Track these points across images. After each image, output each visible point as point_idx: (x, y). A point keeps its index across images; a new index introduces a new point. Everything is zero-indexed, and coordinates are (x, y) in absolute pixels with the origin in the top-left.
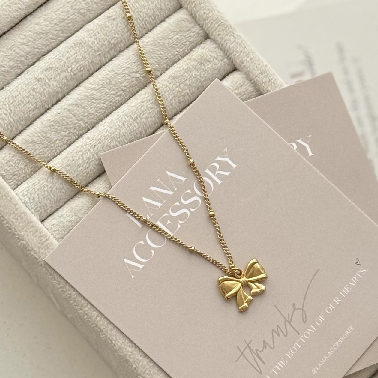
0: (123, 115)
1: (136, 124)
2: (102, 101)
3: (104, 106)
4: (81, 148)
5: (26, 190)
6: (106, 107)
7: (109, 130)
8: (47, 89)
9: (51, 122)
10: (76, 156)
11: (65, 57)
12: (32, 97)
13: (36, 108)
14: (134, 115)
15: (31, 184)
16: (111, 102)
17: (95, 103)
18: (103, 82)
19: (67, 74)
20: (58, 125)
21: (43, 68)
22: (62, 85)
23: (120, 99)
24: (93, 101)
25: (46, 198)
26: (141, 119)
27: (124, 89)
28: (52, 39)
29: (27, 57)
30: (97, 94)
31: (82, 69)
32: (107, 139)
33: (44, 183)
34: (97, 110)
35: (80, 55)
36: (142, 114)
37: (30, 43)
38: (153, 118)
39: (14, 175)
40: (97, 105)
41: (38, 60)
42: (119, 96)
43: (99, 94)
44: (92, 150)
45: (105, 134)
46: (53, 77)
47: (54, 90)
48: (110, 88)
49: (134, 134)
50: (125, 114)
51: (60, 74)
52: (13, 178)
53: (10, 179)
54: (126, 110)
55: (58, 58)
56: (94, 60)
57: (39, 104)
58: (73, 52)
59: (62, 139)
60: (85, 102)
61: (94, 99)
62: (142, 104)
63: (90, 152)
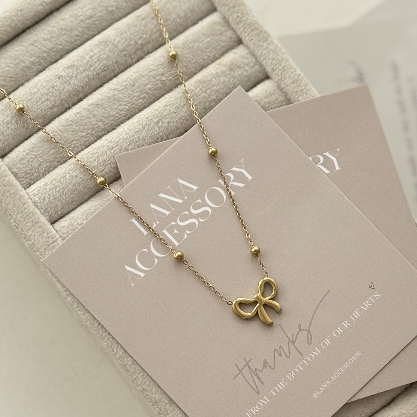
0: (144, 118)
1: (157, 129)
2: (124, 102)
3: (125, 108)
4: (98, 150)
5: (37, 189)
6: (128, 110)
7: (128, 133)
8: (67, 88)
9: (70, 121)
10: (91, 158)
11: (89, 56)
12: (51, 95)
13: (55, 107)
14: (155, 119)
15: (43, 184)
16: (134, 104)
17: (116, 104)
18: (127, 83)
19: (90, 73)
20: (77, 124)
21: (65, 65)
22: (84, 84)
23: (143, 102)
24: (114, 102)
25: (57, 199)
26: (163, 123)
27: (148, 91)
28: (77, 36)
29: (50, 53)
30: (119, 96)
31: (106, 68)
32: (125, 143)
33: (57, 184)
34: (118, 111)
35: (104, 54)
36: (164, 119)
37: (53, 40)
38: (176, 123)
39: (27, 174)
40: (118, 106)
41: (61, 57)
42: (142, 98)
43: (122, 96)
44: (108, 153)
45: (123, 137)
46: (74, 75)
47: (74, 89)
48: (133, 90)
49: (154, 138)
50: (146, 117)
51: (82, 73)
52: (25, 177)
53: (22, 178)
54: (148, 113)
55: (81, 56)
56: (119, 60)
57: (58, 102)
58: (97, 51)
59: (79, 139)
60: (106, 102)
61: (115, 100)
62: (165, 108)
63: (107, 154)
